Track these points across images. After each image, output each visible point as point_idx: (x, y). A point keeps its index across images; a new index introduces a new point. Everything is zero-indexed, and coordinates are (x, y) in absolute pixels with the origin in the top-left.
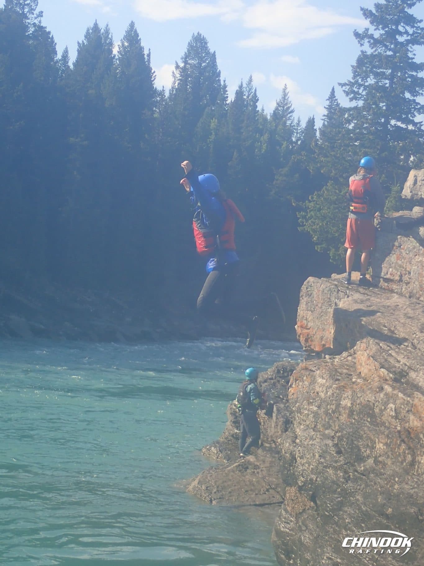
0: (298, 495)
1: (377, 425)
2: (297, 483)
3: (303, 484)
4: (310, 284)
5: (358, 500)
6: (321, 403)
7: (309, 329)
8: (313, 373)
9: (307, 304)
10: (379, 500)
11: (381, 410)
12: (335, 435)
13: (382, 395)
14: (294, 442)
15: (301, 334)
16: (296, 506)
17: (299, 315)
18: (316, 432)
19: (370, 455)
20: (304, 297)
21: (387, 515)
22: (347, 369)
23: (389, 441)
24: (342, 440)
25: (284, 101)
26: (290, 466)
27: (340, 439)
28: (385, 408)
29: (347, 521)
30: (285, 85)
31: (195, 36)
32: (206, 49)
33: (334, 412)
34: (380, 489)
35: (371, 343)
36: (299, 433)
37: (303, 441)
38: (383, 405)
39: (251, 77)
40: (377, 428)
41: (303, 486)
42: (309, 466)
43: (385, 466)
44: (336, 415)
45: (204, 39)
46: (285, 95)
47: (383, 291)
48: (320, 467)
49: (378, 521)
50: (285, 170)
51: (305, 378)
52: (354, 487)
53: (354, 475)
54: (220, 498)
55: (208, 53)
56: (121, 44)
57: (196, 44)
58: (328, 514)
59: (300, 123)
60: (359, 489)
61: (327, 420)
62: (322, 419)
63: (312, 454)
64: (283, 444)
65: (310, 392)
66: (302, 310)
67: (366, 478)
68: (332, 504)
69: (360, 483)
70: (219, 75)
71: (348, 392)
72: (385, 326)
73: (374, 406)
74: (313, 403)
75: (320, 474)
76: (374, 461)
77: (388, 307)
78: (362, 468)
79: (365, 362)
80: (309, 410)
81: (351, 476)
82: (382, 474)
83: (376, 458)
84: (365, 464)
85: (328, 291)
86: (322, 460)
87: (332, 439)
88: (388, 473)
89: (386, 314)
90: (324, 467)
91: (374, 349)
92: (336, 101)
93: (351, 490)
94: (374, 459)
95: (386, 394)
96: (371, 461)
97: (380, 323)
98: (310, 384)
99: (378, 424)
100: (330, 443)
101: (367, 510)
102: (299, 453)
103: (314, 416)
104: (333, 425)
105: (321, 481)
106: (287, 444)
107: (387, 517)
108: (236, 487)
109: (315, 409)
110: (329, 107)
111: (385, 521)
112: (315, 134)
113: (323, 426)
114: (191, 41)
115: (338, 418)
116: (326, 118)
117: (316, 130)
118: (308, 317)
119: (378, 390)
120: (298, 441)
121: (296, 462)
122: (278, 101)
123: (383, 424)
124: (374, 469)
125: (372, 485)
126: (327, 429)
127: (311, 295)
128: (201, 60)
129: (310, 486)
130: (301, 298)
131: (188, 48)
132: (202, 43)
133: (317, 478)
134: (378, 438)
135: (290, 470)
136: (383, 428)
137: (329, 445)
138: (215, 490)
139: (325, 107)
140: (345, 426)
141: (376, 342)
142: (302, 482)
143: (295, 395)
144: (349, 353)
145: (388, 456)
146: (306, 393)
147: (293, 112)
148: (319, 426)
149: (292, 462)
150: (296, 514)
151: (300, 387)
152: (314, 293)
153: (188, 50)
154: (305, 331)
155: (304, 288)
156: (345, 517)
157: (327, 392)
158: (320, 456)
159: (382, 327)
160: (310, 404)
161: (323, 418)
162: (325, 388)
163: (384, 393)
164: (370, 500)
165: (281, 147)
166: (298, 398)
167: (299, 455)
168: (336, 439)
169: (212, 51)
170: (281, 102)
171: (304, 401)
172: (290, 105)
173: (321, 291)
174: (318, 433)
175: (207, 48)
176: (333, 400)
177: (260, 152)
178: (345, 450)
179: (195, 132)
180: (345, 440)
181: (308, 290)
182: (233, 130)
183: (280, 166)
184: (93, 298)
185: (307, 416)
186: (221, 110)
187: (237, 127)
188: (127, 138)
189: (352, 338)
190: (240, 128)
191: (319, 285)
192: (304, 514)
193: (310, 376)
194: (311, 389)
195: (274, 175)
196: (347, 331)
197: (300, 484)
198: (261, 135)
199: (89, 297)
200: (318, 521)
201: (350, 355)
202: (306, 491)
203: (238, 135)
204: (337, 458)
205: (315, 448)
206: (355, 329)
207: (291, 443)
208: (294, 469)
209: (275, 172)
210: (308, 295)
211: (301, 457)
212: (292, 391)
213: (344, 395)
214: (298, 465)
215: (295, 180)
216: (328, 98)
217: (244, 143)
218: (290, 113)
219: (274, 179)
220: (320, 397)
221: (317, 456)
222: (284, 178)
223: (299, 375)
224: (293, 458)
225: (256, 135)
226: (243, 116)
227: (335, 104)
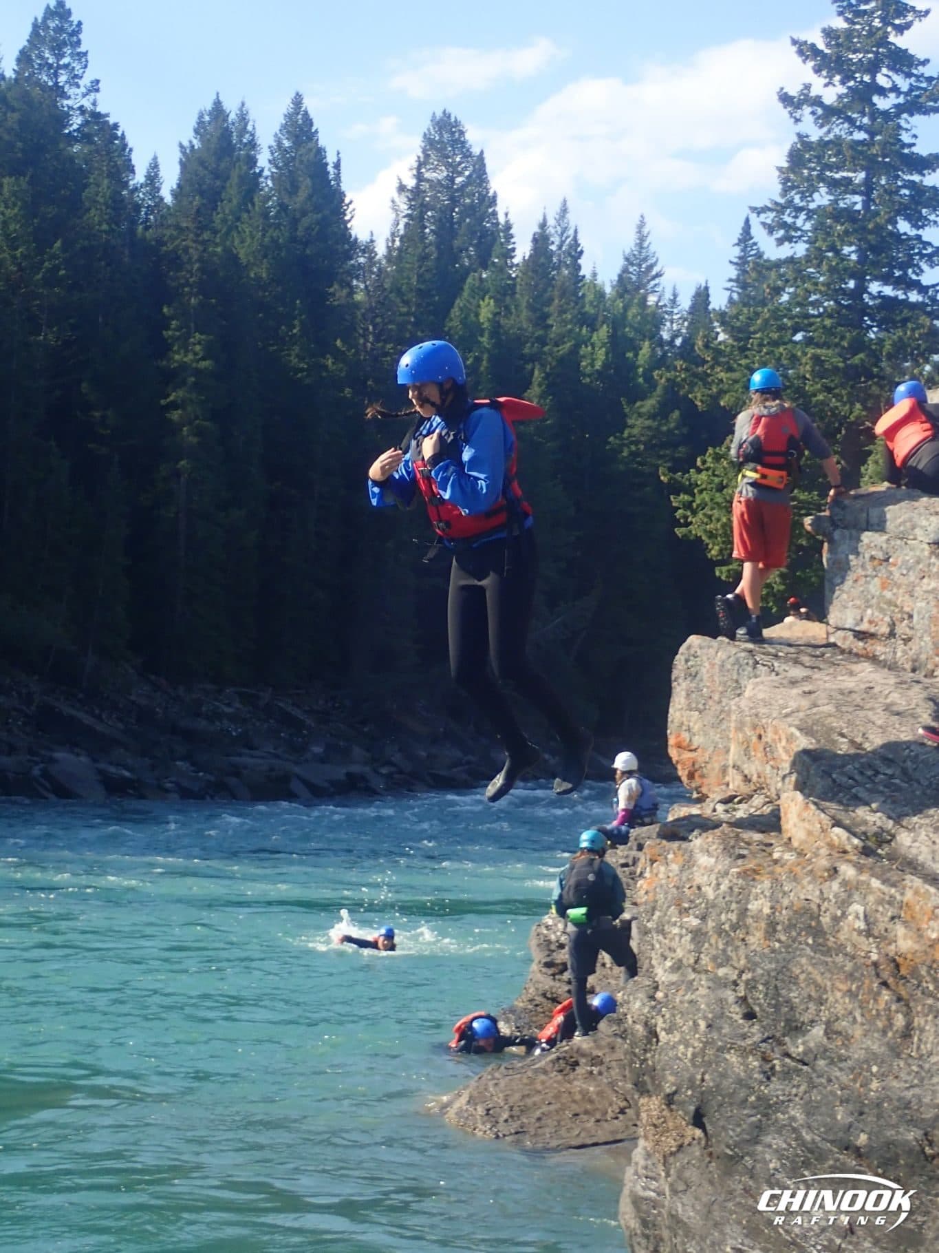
0: (666, 1113)
1: (828, 952)
2: (659, 1087)
3: (674, 1088)
4: (692, 652)
5: (793, 1119)
6: (707, 909)
7: (695, 750)
8: (687, 844)
9: (688, 695)
10: (839, 1117)
11: (836, 919)
12: (740, 976)
13: (835, 886)
14: (652, 998)
15: (677, 762)
16: (663, 1139)
17: (672, 721)
18: (699, 972)
19: (817, 1018)
20: (680, 681)
21: (858, 1149)
22: (763, 833)
23: (854, 987)
24: (754, 987)
25: (640, 252)
26: (645, 1051)
27: (751, 986)
28: (844, 914)
29: (772, 1166)
30: (642, 216)
31: (438, 118)
32: (463, 147)
33: (734, 928)
34: (839, 1092)
35: (812, 772)
36: (663, 979)
37: (670, 995)
38: (839, 908)
39: (565, 202)
40: (829, 959)
41: (675, 1093)
42: (687, 1047)
43: (848, 1040)
44: (740, 934)
45: (457, 123)
46: (642, 239)
47: (855, 660)
48: (710, 1052)
49: (838, 1164)
50: (649, 404)
51: (670, 856)
52: (783, 1090)
53: (783, 1066)
54: (517, 1133)
55: (467, 155)
56: (274, 144)
57: (441, 135)
58: (731, 1153)
59: (678, 299)
60: (796, 1095)
61: (721, 946)
62: (711, 945)
63: (691, 1023)
64: (628, 1002)
66: (678, 711)
67: (810, 1070)
68: (738, 1130)
69: (796, 1080)
70: (493, 201)
71: (763, 882)
72: (843, 735)
73: (820, 910)
74: (691, 911)
75: (711, 1066)
76: (826, 1033)
77: (850, 692)
78: (801, 1049)
79: (799, 815)
80: (681, 927)
81: (778, 1068)
82: (843, 1059)
83: (828, 1023)
84: (806, 1038)
85: (733, 665)
86: (714, 1035)
87: (733, 987)
88: (856, 1056)
89: (844, 709)
90: (718, 1050)
91: (819, 786)
92: (755, 248)
93: (777, 1097)
94: (824, 1026)
95: (844, 883)
96: (818, 1032)
97: (832, 729)
98: (682, 869)
99: (829, 950)
100: (730, 996)
101: (813, 1141)
102: (665, 1022)
103: (693, 940)
104: (735, 958)
105: (714, 1081)
106: (638, 1004)
107: (858, 1153)
108: (552, 1108)
109: (695, 922)
110: (740, 262)
111: (854, 1163)
113: (714, 958)
114: (429, 130)
115: (743, 940)
116: (735, 284)
117: (713, 312)
118: (691, 724)
119: (826, 874)
120: (659, 995)
121: (658, 1041)
122: (628, 251)
123: (840, 948)
124: (826, 1050)
125: (821, 1085)
126: (721, 965)
127: (695, 676)
128: (454, 170)
129: (689, 1093)
130: (674, 684)
131: (423, 144)
132: (453, 133)
133: (703, 1074)
134: (830, 979)
135: (646, 1060)
136: (840, 958)
137: (726, 1000)
138: (505, 1116)
139: (731, 262)
140: (761, 958)
141: (823, 771)
142: (673, 1084)
143: (651, 894)
144: (767, 797)
145: (855, 1018)
146: (674, 890)
147: (661, 276)
148: (705, 960)
149: (650, 1042)
150: (664, 1157)
151: (661, 876)
152: (704, 670)
153: (424, 151)
154: (687, 755)
155: (679, 660)
156: (768, 1157)
157: (718, 885)
158: (709, 1026)
159: (836, 737)
160: (683, 912)
161: (713, 941)
162: (713, 877)
163: (839, 880)
164: (819, 1118)
165: (636, 355)
166: (656, 901)
167: (664, 1026)
168: (742, 988)
169: (476, 151)
170: (634, 255)
171: (669, 907)
172: (655, 259)
173: (717, 667)
174: (703, 977)
175: (464, 143)
176: (731, 902)
177: (593, 366)
178: (763, 1010)
179: (446, 329)
180: (761, 987)
181: (690, 663)
182: (530, 320)
183: (638, 395)
184: (238, 705)
185: (677, 938)
186: (502, 279)
187: (538, 314)
188: (297, 349)
189: (771, 763)
190: (545, 316)
191: (714, 653)
192: (680, 1155)
193: (681, 852)
194: (684, 879)
195: (625, 416)
196: (761, 749)
197: (668, 1091)
198: (593, 329)
199: (229, 705)
200: (711, 1169)
201: (768, 802)
202: (682, 1103)
203: (541, 332)
204: (746, 1030)
205: (698, 1010)
206: (778, 745)
207: (646, 1000)
208: (653, 1056)
209: (627, 410)
210: (691, 675)
211: (669, 1031)
212: (645, 887)
213: (754, 890)
214: (661, 1047)
215: (672, 425)
216: (736, 241)
217: (556, 349)
218: (654, 278)
219: (625, 426)
220: (704, 896)
221: (702, 1025)
222: (648, 423)
223: (657, 850)
224: (650, 1032)
225: (581, 330)
226: (550, 289)
227: (754, 252)
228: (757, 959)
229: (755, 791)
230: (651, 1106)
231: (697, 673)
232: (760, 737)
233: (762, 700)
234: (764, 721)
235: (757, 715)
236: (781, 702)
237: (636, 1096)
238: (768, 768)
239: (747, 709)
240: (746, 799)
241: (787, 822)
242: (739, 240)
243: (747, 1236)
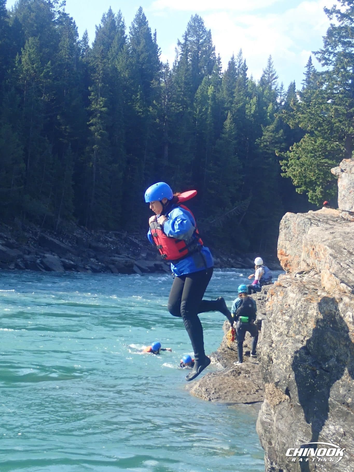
0: (275, 389)
2: (274, 380)
3: (278, 380)
4: (287, 218)
5: (323, 392)
6: (292, 313)
7: (288, 256)
8: (285, 289)
9: (285, 235)
10: (341, 392)
11: (341, 317)
12: (304, 338)
13: (341, 305)
14: (271, 346)
15: (281, 260)
16: (274, 399)
17: (279, 245)
18: (289, 337)
19: (333, 355)
20: (283, 229)
22: (314, 285)
24: (310, 343)
25: (269, 69)
26: (268, 366)
27: (308, 342)
28: (344, 315)
30: (270, 56)
31: (193, 17)
33: (303, 320)
34: (341, 383)
35: (333, 262)
36: (275, 339)
37: (278, 345)
38: (343, 313)
39: (241, 50)
40: (338, 333)
41: (279, 382)
42: (283, 365)
43: (345, 363)
44: (305, 323)
45: (201, 19)
46: (270, 64)
47: (349, 222)
49: (340, 409)
50: (271, 127)
51: (279, 293)
52: (320, 381)
53: (320, 372)
54: (217, 398)
55: (204, 31)
56: (131, 26)
57: (195, 24)
58: (299, 405)
59: (283, 87)
60: (325, 383)
61: (297, 327)
62: (293, 327)
63: (285, 356)
64: (262, 348)
66: (281, 241)
67: (330, 374)
69: (325, 378)
70: (214, 49)
71: (314, 303)
72: (345, 249)
73: (335, 314)
74: (286, 314)
76: (336, 360)
77: (348, 233)
78: (327, 366)
79: (328, 279)
80: (282, 320)
81: (318, 373)
82: (343, 370)
84: (329, 362)
85: (303, 224)
87: (302, 343)
89: (346, 239)
90: (295, 366)
91: (336, 268)
92: (313, 68)
93: (318, 384)
94: (336, 358)
95: (345, 304)
96: (333, 360)
97: (341, 246)
98: (283, 298)
99: (339, 329)
100: (300, 346)
101: (331, 401)
102: (275, 355)
103: (287, 325)
104: (302, 332)
105: (293, 377)
106: (265, 348)
107: (348, 405)
108: (231, 389)
109: (287, 318)
110: (307, 73)
111: (346, 409)
112: (296, 96)
113: (295, 332)
114: (190, 21)
115: (306, 325)
116: (305, 82)
117: (296, 92)
118: (286, 246)
119: (338, 301)
120: (273, 345)
121: (273, 362)
122: (265, 69)
123: (343, 329)
124: (336, 367)
125: (334, 379)
126: (297, 334)
128: (199, 37)
129: (284, 382)
130: (280, 231)
131: (188, 27)
132: (199, 23)
133: (290, 375)
134: (339, 340)
135: (268, 369)
136: (343, 332)
138: (213, 392)
139: (304, 73)
141: (338, 262)
142: (278, 379)
143: (271, 308)
144: (316, 272)
145: (348, 355)
146: (280, 306)
147: (277, 78)
148: (291, 332)
149: (269, 363)
150: (274, 406)
151: (275, 300)
152: (291, 226)
153: (188, 30)
154: (285, 258)
155: (282, 222)
156: (313, 406)
157: (297, 304)
158: (292, 357)
159: (342, 250)
160: (283, 314)
161: (294, 325)
162: (295, 301)
163: (343, 303)
164: (333, 392)
165: (267, 108)
166: (273, 310)
167: (275, 357)
168: (305, 343)
169: (208, 30)
170: (267, 70)
171: (278, 312)
172: (275, 72)
173: (296, 224)
174: (290, 338)
175: (203, 27)
176: (302, 311)
177: (250, 112)
178: (312, 351)
179: (195, 97)
180: (312, 343)
181: (286, 223)
182: (227, 95)
183: (267, 124)
184: (114, 238)
185: (281, 324)
186: (217, 79)
187: (230, 92)
188: (139, 104)
189: (318, 259)
190: (233, 93)
191: (295, 219)
192: (280, 405)
193: (283, 292)
194: (284, 302)
195: (262, 131)
196: (314, 254)
197: (276, 381)
198: (251, 98)
199: (110, 238)
200: (292, 411)
201: (316, 274)
202: (281, 386)
203: (231, 99)
204: (306, 359)
205: (288, 351)
206: (320, 252)
207: (268, 347)
208: (271, 368)
209: (263, 129)
210: (286, 227)
211: (277, 359)
212: (269, 305)
213: (310, 306)
214: (274, 365)
215: (280, 135)
217: (236, 106)
218: (274, 79)
219: (262, 135)
220: (291, 309)
221: (290, 357)
222: (271, 134)
223: (274, 291)
224: (270, 359)
225: (246, 99)
226: (235, 83)
227: (312, 70)
228: (311, 332)
229: (311, 270)
230: (270, 387)
231: (289, 227)
232: (313, 249)
233: (315, 235)
234: (315, 243)
235: (312, 241)
236: (322, 236)
237: (264, 383)
238: (316, 261)
239: (309, 239)
240: (308, 272)
241: (323, 281)
242: (307, 65)
243: (305, 436)
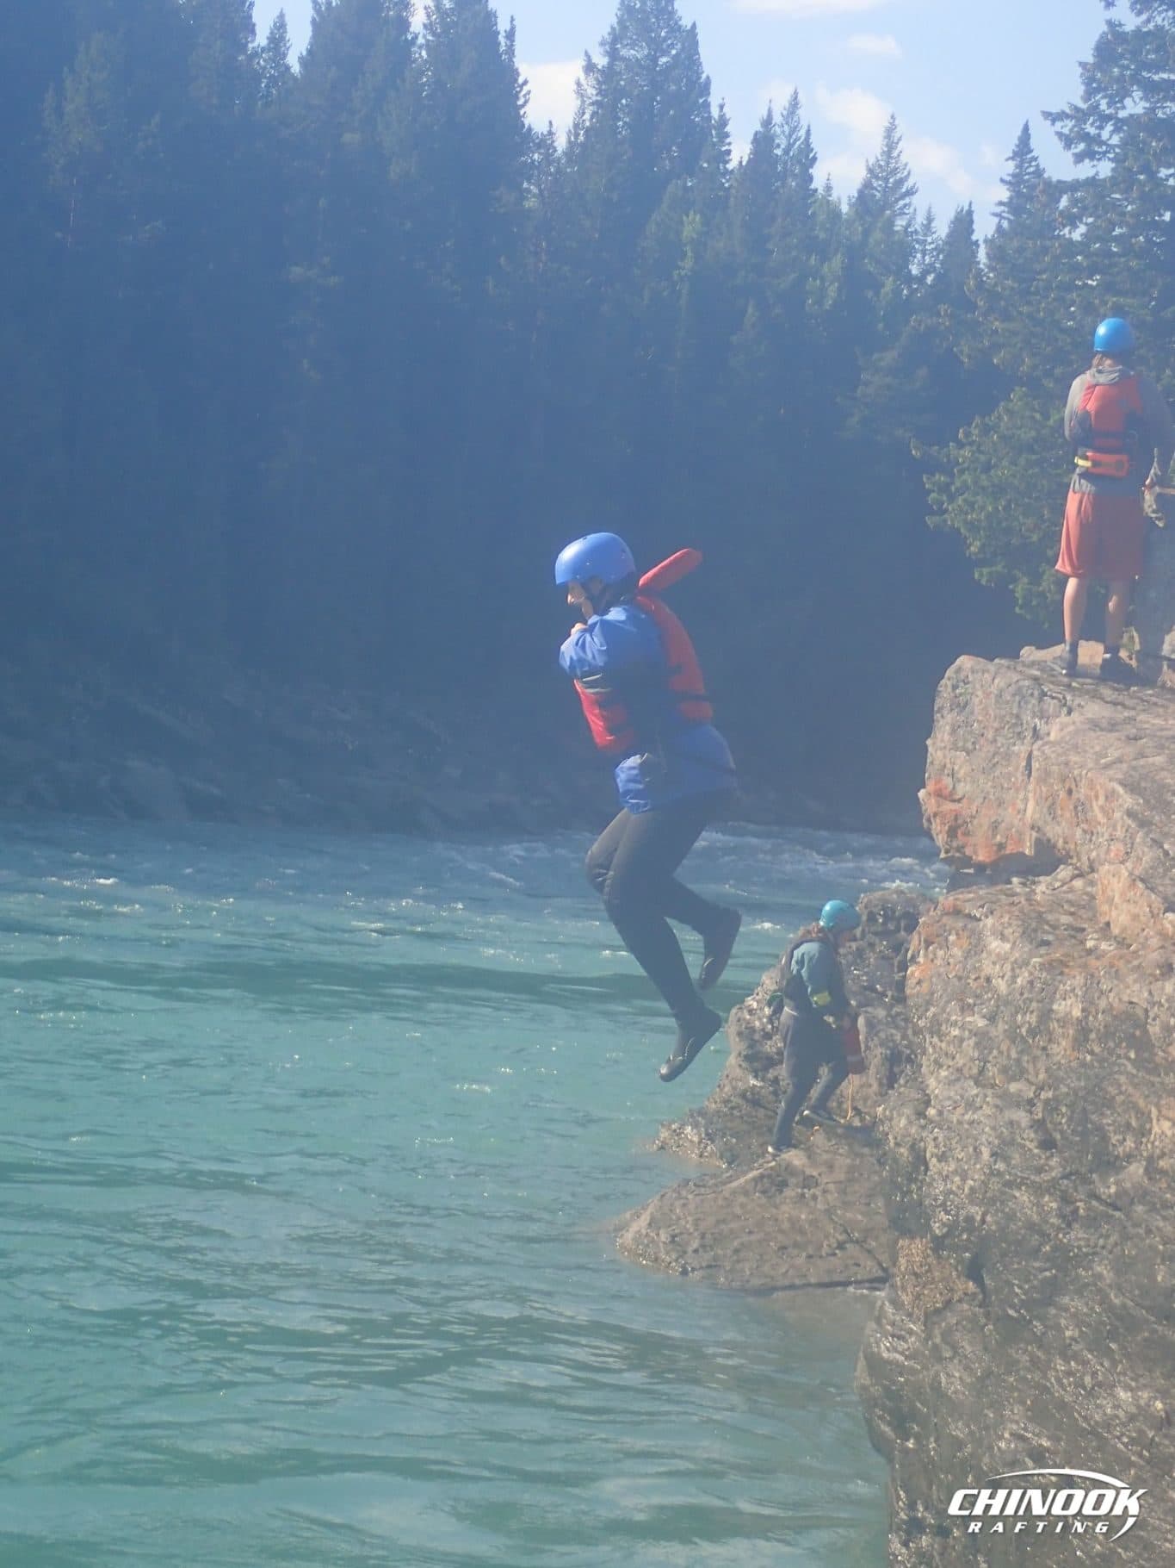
0: (932, 1260)
1: (1156, 1070)
2: (930, 1228)
3: (945, 1230)
4: (962, 676)
5: (1098, 1276)
6: (998, 1007)
7: (959, 800)
8: (975, 924)
9: (953, 731)
10: (1159, 1278)
11: (1167, 1029)
12: (1037, 1096)
13: (1169, 987)
14: (921, 1114)
15: (935, 815)
16: (926, 1292)
17: (932, 763)
18: (984, 1086)
19: (1135, 1153)
20: (945, 712)
24: (1057, 1109)
25: (888, 163)
26: (911, 1180)
27: (1052, 1107)
29: (1068, 1334)
32: (671, 18)
33: (1033, 1032)
34: (1161, 1247)
36: (936, 1091)
37: (945, 1113)
38: (1172, 1015)
39: (795, 95)
40: (1156, 1079)
41: (944, 1236)
42: (964, 1180)
44: (1041, 1041)
46: (891, 145)
47: (1168, 696)
48: (995, 1185)
49: (1156, 1336)
50: (889, 357)
51: (952, 938)
52: (1088, 1240)
53: (1089, 1209)
54: (709, 1267)
55: (675, 28)
56: (432, 5)
58: (1015, 1315)
59: (933, 225)
60: (1104, 1247)
61: (1014, 1055)
62: (1001, 1053)
63: (971, 1149)
64: (891, 1119)
65: (968, 977)
66: (938, 748)
67: (1123, 1217)
68: (1027, 1287)
69: (1105, 1229)
70: (705, 89)
71: (1074, 977)
73: (1147, 1016)
74: (976, 1009)
75: (994, 1204)
76: (1146, 1169)
78: (1113, 1190)
79: (1122, 895)
80: (963, 1028)
81: (1081, 1212)
82: (1168, 1205)
83: (1150, 1160)
84: (1120, 1177)
85: (1014, 695)
86: (1000, 1166)
87: (1028, 1107)
90: (1004, 1185)
91: (1147, 858)
92: (1033, 164)
93: (1079, 1248)
94: (1144, 1163)
96: (1136, 1169)
98: (967, 957)
99: (1157, 1066)
100: (1022, 1117)
101: (1124, 1306)
102: (936, 1146)
103: (977, 1044)
104: (1031, 1069)
105: (997, 1223)
106: (903, 1122)
108: (753, 1238)
109: (981, 1023)
110: (1013, 181)
112: (974, 254)
113: (1004, 1070)
115: (1044, 1049)
116: (1006, 209)
117: (976, 243)
118: (956, 768)
119: (1158, 972)
120: (931, 1112)
121: (927, 1169)
122: (872, 161)
123: (1172, 1066)
124: (1146, 1193)
125: (1138, 1235)
126: (1013, 1079)
127: (965, 707)
128: (658, 47)
129: (965, 1237)
130: (937, 716)
131: (619, 14)
133: (984, 1215)
134: (1157, 1105)
135: (910, 1192)
136: (1171, 1079)
137: (1018, 1123)
138: (695, 1244)
139: (1002, 181)
140: (1066, 1072)
142: (944, 1225)
143: (925, 985)
144: (1077, 868)
146: (955, 980)
147: (913, 194)
148: (992, 1071)
149: (916, 1169)
150: (926, 1315)
151: (938, 962)
152: (976, 701)
153: (621, 21)
154: (948, 806)
155: (945, 686)
156: (1063, 1322)
157: (1014, 978)
158: (994, 1154)
160: (966, 1009)
161: (1004, 1048)
162: (1008, 967)
163: (1174, 979)
164: (1133, 1277)
165: (877, 293)
166: (932, 994)
167: (936, 1151)
168: (1039, 1108)
169: (686, 23)
170: (880, 166)
171: (948, 1002)
172: (906, 173)
173: (992, 696)
174: (989, 1092)
175: (672, 13)
176: (1031, 1001)
177: (819, 302)
178: (1063, 1138)
179: (639, 250)
180: (1064, 1110)
181: (958, 691)
182: (744, 243)
183: (876, 344)
184: (355, 711)
185: (957, 1042)
186: (712, 189)
187: (755, 236)
188: (449, 267)
189: (1084, 826)
190: (764, 239)
191: (989, 679)
192: (947, 1314)
193: (966, 934)
194: (969, 967)
195: (859, 369)
196: (1071, 807)
197: (937, 1232)
198: (824, 258)
199: (344, 711)
200: (987, 1333)
201: (1079, 876)
202: (955, 1249)
203: (757, 259)
204: (1042, 1161)
205: (981, 1133)
206: (1094, 803)
207: (913, 1117)
208: (920, 1188)
209: (861, 363)
211: (942, 1158)
212: (918, 975)
213: (1061, 987)
214: (931, 1178)
215: (918, 385)
216: (1011, 155)
217: (776, 281)
218: (903, 197)
219: (858, 382)
220: (995, 991)
221: (986, 1153)
222: (887, 380)
223: (935, 929)
224: (918, 1158)
225: (808, 259)
226: (772, 205)
227: (1032, 169)
228: (1061, 1074)
229: (1061, 860)
231: (966, 704)
232: (1070, 792)
233: (1073, 745)
234: (1076, 772)
235: (1067, 764)
236: (1098, 749)
237: (894, 1237)
238: (1079, 832)
239: (1053, 756)
240: (1050, 869)
241: (1106, 902)
242: (1015, 153)
243: (1030, 1419)
